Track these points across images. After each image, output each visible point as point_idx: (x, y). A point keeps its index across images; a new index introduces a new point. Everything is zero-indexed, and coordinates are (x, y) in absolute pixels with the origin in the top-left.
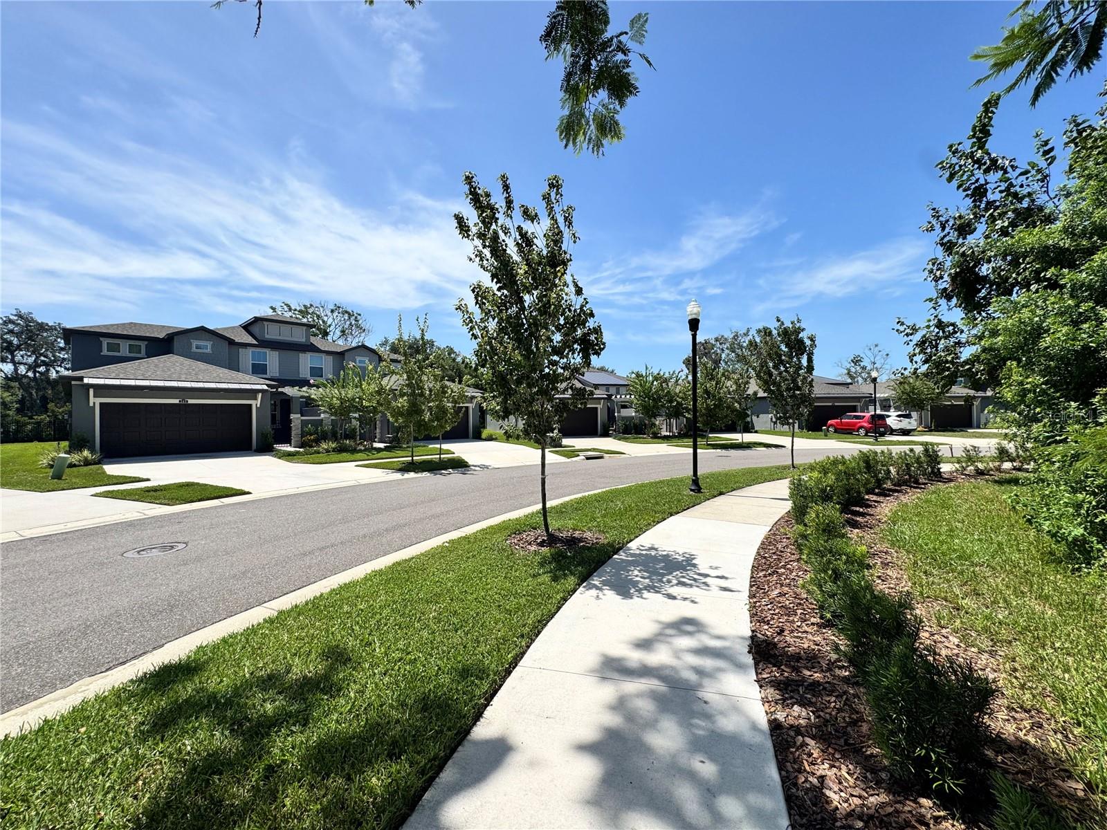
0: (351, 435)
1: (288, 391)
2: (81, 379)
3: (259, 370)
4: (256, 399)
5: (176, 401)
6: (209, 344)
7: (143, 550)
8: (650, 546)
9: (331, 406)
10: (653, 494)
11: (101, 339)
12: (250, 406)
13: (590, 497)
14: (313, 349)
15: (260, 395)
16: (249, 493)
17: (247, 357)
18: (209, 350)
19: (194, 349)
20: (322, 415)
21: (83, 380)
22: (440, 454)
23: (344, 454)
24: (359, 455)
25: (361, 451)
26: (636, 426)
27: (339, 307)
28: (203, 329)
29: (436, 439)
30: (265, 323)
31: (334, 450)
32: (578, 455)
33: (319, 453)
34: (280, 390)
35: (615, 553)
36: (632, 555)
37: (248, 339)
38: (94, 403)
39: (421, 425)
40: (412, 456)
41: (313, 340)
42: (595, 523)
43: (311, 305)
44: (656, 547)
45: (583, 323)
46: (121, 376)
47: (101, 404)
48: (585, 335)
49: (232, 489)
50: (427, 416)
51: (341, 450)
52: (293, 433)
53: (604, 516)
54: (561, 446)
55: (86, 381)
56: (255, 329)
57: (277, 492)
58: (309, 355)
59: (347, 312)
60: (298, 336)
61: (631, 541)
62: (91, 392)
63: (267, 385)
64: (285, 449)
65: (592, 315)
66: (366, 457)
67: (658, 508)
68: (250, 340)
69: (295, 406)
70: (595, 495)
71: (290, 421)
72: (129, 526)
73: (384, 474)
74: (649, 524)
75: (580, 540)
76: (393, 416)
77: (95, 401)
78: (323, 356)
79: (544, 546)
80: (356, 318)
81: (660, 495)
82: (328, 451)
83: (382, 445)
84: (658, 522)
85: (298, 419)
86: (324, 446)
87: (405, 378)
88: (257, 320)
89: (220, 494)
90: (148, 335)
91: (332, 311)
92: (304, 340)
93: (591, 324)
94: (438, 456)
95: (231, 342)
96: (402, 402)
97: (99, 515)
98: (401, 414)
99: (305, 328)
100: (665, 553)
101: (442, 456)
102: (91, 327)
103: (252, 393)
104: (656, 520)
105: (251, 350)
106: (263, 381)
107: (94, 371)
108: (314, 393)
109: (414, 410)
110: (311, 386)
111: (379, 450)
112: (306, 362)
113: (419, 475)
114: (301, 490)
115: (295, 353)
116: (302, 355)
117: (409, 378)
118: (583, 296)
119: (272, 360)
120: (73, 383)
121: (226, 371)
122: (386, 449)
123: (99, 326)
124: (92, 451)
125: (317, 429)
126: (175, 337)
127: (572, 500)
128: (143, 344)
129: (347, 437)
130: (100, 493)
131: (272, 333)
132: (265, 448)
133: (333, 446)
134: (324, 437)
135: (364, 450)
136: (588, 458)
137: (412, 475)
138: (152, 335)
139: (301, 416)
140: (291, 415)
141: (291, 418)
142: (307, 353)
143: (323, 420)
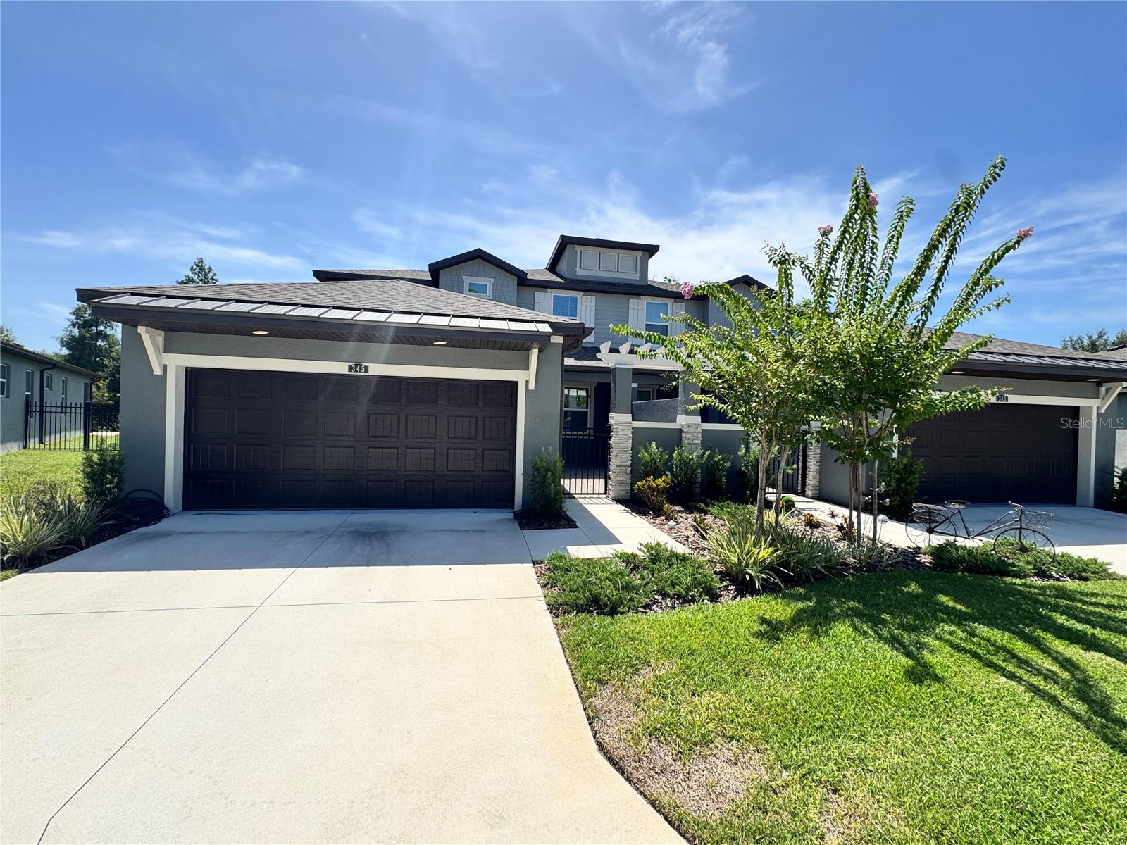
4: (527, 368)
6: (489, 282)
12: (514, 385)
14: (651, 290)
15: (534, 354)
17: (546, 307)
18: (488, 295)
20: (681, 420)
28: (478, 256)
30: (578, 248)
38: (163, 365)
52: (614, 461)
58: (645, 301)
60: (625, 270)
63: (551, 324)
68: (554, 278)
69: (623, 391)
71: (607, 431)
77: (167, 363)
78: (668, 301)
85: (626, 425)
88: (566, 243)
95: (522, 279)
99: (640, 253)
103: (513, 347)
105: (552, 293)
112: (640, 312)
115: (626, 297)
116: (633, 302)
119: (586, 310)
125: (671, 457)
131: (587, 265)
139: (633, 419)
140: (611, 415)
141: (611, 422)
142: (641, 297)
143: (681, 431)
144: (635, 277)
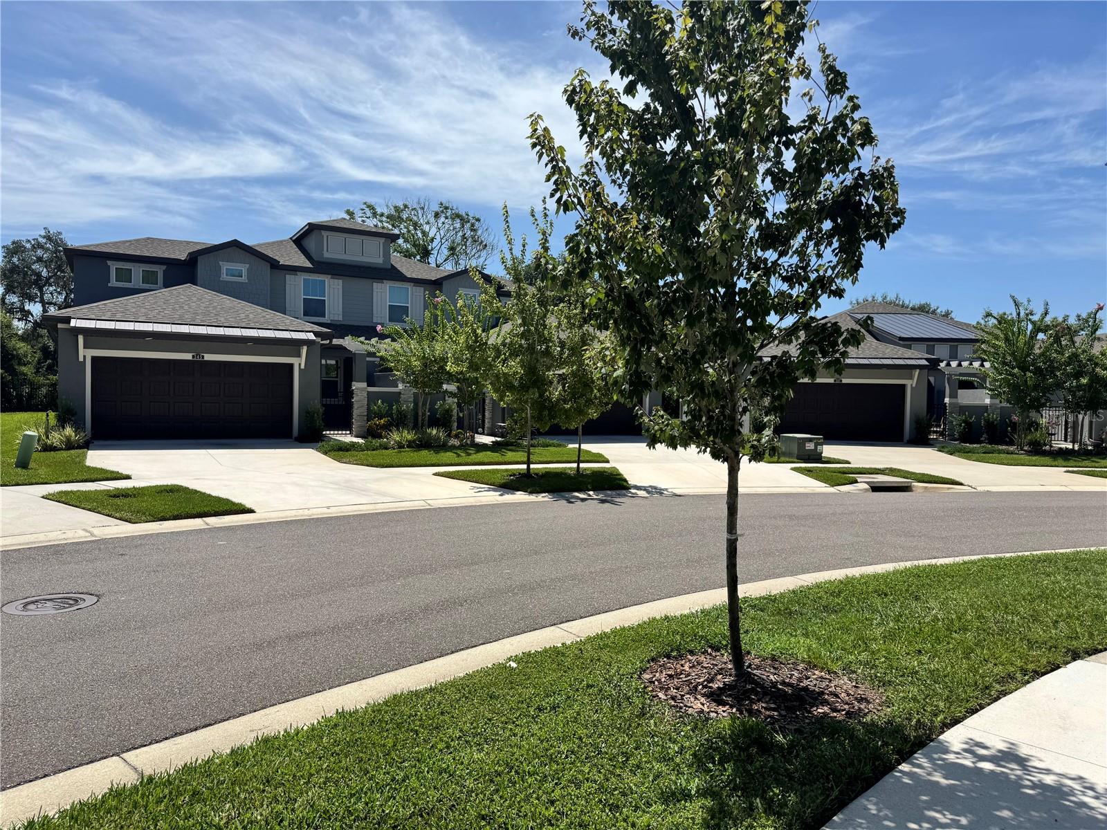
0: (442, 420)
1: (351, 343)
2: (67, 320)
3: (313, 309)
4: (299, 356)
5: (188, 356)
6: (244, 268)
7: (33, 602)
8: (1002, 746)
9: (408, 369)
10: (1024, 591)
11: (109, 263)
12: (291, 366)
13: (866, 580)
14: (393, 274)
15: (304, 350)
16: (251, 511)
17: (296, 289)
18: (244, 279)
19: (224, 277)
20: (401, 386)
21: (69, 322)
22: (579, 462)
23: (424, 453)
24: (449, 456)
25: (453, 448)
26: (990, 425)
27: (446, 208)
28: (235, 244)
29: (571, 434)
30: (325, 233)
31: (412, 445)
32: (856, 482)
33: (386, 448)
34: (335, 341)
35: (905, 756)
36: (952, 770)
37: (301, 260)
38: (85, 357)
39: (545, 408)
40: (528, 463)
41: (397, 260)
42: (864, 656)
43: (406, 206)
44: (1023, 751)
45: (843, 159)
46: (118, 317)
47: (94, 359)
48: (849, 192)
49: (228, 501)
50: (556, 392)
51: (424, 444)
52: (356, 412)
53: (890, 636)
54: (818, 458)
55: (73, 323)
56: (310, 243)
57: (293, 513)
58: (387, 285)
59: (458, 216)
60: (371, 254)
61: (956, 721)
62: (81, 339)
63: (316, 334)
64: (338, 438)
65: (867, 136)
66: (457, 460)
67: (1038, 632)
68: (302, 261)
69: (359, 369)
70: (876, 577)
71: (349, 394)
72: (56, 553)
73: (472, 493)
74: (1011, 677)
75: (817, 697)
76: (496, 391)
77: (86, 354)
78: (409, 286)
79: (723, 704)
80: (473, 225)
81: (1043, 596)
82: (400, 446)
83: (487, 440)
84: (1038, 674)
85: (362, 389)
86: (395, 436)
87: (520, 321)
88: (312, 228)
89: (206, 509)
90: (166, 255)
91: (437, 215)
92: (380, 261)
93: (866, 160)
94: (575, 465)
95: (274, 265)
96: (514, 367)
97: (33, 530)
98: (510, 387)
99: (382, 240)
100: (1049, 780)
101: (582, 465)
102: (98, 245)
103: (293, 346)
104: (1031, 667)
105: (302, 277)
106: (309, 326)
107: (84, 309)
108: (385, 348)
109: (534, 380)
110: (382, 337)
111: (484, 447)
112: (384, 295)
113: (533, 498)
114: (334, 512)
115: (370, 281)
116: (377, 287)
117: (524, 324)
118: (848, 94)
119: (333, 292)
120: (60, 326)
121: (259, 309)
122: (495, 447)
123: (107, 244)
124: (79, 427)
125: (390, 409)
126: (200, 258)
127: (818, 586)
128: (160, 270)
129: (434, 422)
130: (53, 495)
131: (334, 250)
132: (309, 437)
133: (409, 437)
134: (399, 421)
135: (459, 448)
136: (876, 488)
137: (520, 497)
138: (173, 256)
139: (368, 386)
140: (354, 383)
141: (354, 388)
142: (385, 281)
143: (400, 393)
144: (378, 260)
